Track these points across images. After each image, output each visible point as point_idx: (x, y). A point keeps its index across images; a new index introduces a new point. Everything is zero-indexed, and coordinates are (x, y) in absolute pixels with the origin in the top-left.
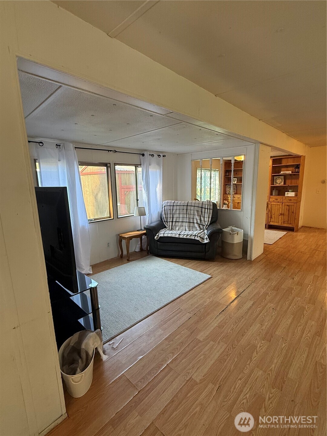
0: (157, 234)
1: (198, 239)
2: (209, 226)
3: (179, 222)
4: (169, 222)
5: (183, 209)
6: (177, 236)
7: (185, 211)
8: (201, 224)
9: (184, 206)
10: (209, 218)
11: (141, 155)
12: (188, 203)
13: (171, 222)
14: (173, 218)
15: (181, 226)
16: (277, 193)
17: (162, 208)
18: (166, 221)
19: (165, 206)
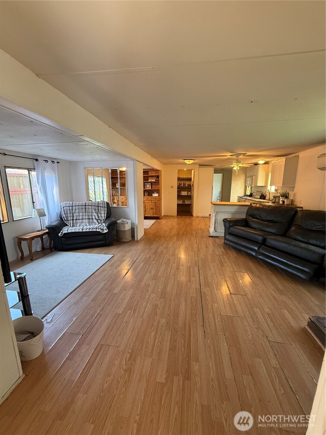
0: (61, 232)
1: (99, 231)
2: (105, 220)
3: (79, 219)
4: (70, 220)
5: (82, 209)
6: (81, 231)
7: (84, 210)
8: (99, 219)
9: (82, 206)
10: (104, 214)
11: (34, 160)
12: (86, 203)
13: (72, 220)
14: (73, 216)
15: (81, 223)
16: (148, 195)
17: (61, 209)
18: (67, 220)
19: (64, 207)
